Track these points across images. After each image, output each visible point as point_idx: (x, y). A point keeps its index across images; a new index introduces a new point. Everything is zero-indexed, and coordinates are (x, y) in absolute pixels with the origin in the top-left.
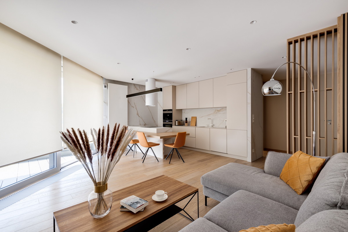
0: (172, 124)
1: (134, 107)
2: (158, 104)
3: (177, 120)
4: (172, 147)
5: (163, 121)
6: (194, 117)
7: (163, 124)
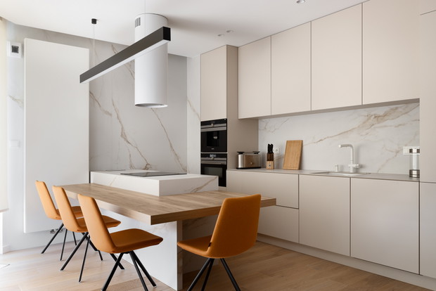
0: (225, 163)
1: (111, 115)
2: (188, 104)
3: (241, 153)
4: (205, 253)
5: (202, 156)
6: (294, 142)
7: (202, 164)
